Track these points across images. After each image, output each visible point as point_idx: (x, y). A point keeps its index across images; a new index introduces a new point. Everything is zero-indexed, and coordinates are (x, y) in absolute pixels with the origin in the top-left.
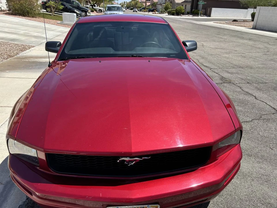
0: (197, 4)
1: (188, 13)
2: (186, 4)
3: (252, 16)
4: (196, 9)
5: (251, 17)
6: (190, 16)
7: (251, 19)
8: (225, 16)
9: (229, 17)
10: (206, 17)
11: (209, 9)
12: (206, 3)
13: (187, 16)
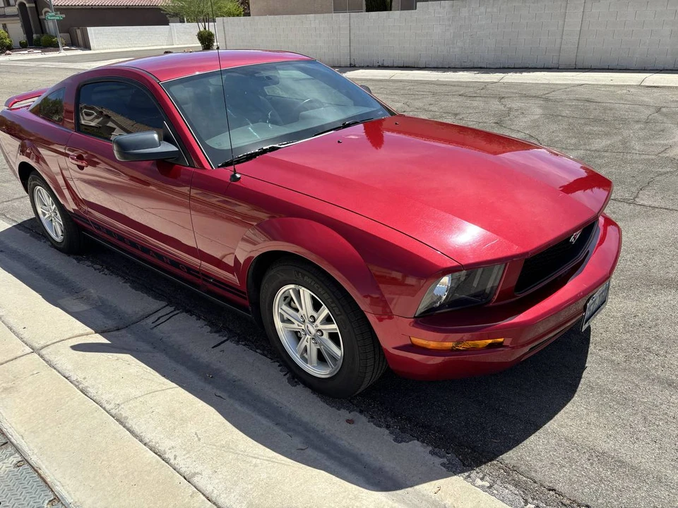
0: (39, 19)
1: (23, 46)
2: (4, 23)
3: (200, 39)
4: (43, 33)
5: (198, 42)
6: (35, 51)
7: (200, 45)
8: (126, 46)
9: (135, 47)
10: (79, 52)
11: (79, 32)
12: (64, 16)
13: (26, 52)
